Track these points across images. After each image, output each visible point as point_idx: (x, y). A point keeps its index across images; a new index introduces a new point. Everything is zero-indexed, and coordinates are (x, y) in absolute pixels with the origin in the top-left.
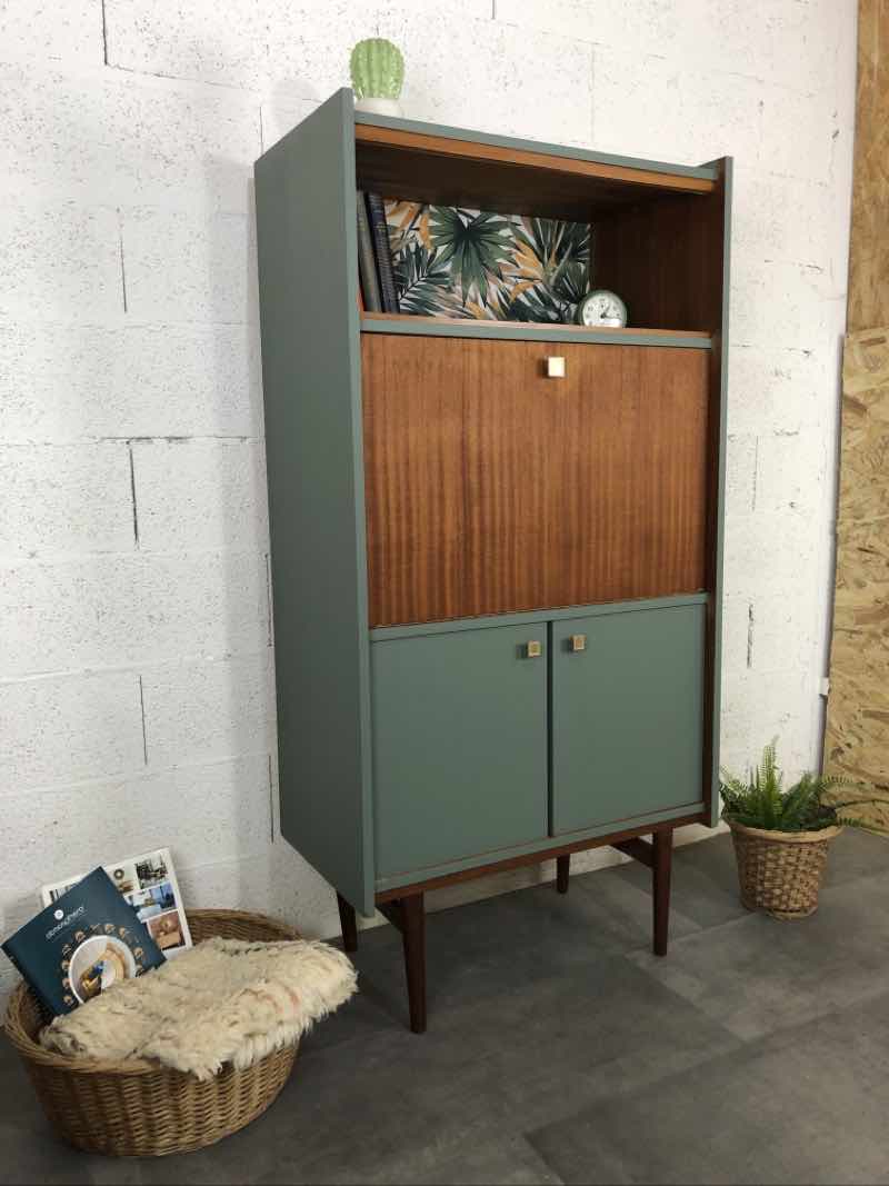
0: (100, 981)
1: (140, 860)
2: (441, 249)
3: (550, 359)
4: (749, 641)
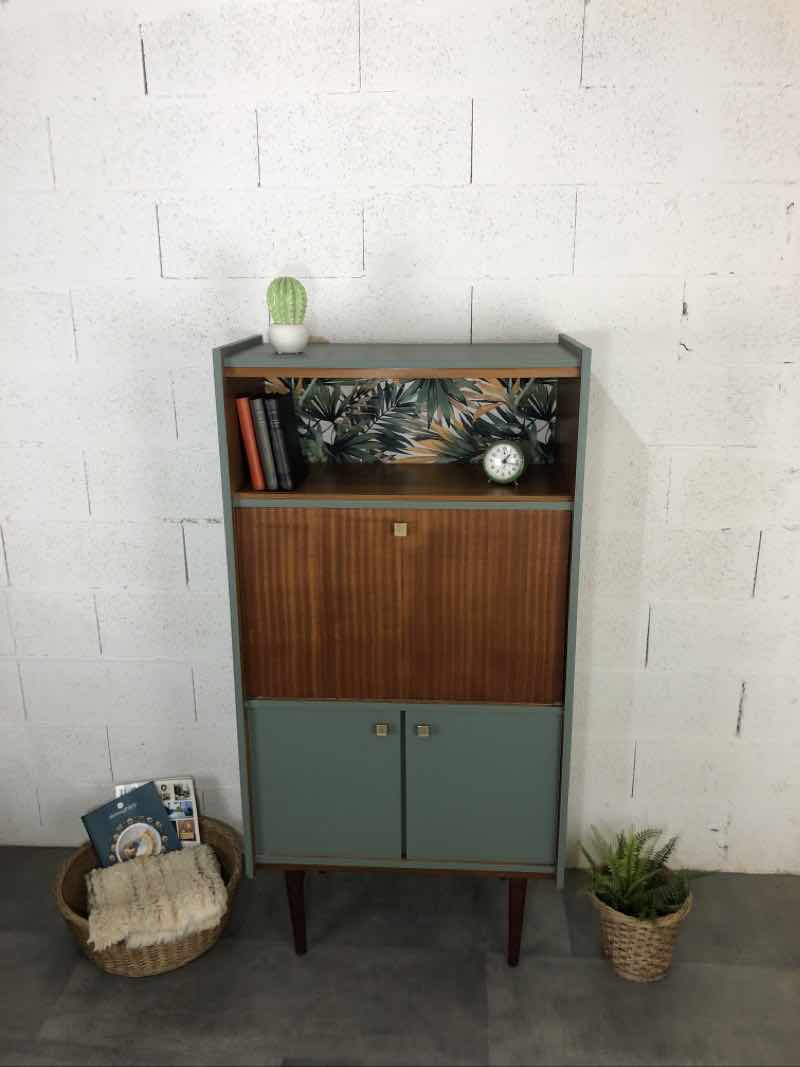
0: (136, 851)
1: (176, 782)
2: (408, 386)
3: (396, 525)
4: (740, 711)
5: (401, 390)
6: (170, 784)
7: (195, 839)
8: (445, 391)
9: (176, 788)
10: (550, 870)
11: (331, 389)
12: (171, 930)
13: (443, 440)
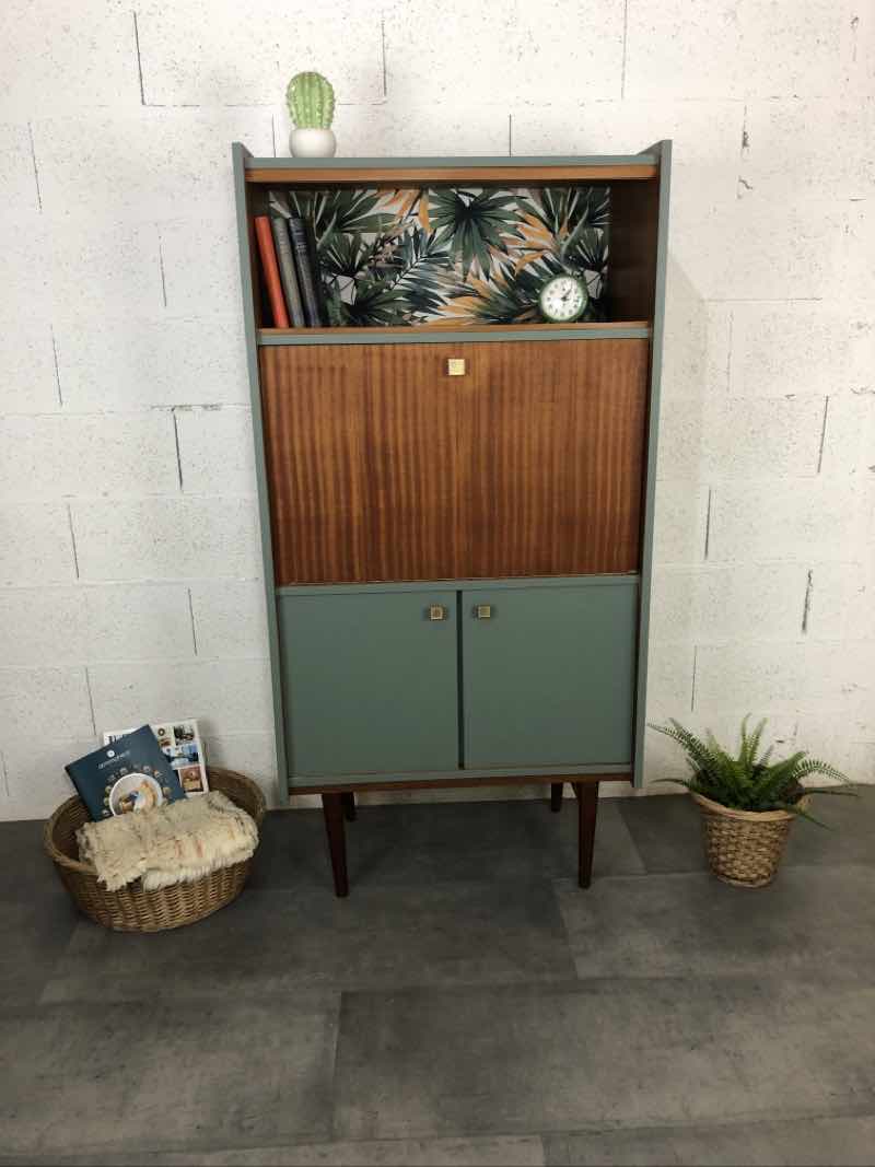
0: (133, 804)
1: (177, 724)
2: (440, 231)
3: (450, 361)
4: (806, 606)
5: (432, 237)
6: (169, 727)
7: (202, 790)
8: (482, 235)
9: (176, 731)
10: (626, 769)
11: (351, 237)
12: (195, 867)
13: (481, 297)
